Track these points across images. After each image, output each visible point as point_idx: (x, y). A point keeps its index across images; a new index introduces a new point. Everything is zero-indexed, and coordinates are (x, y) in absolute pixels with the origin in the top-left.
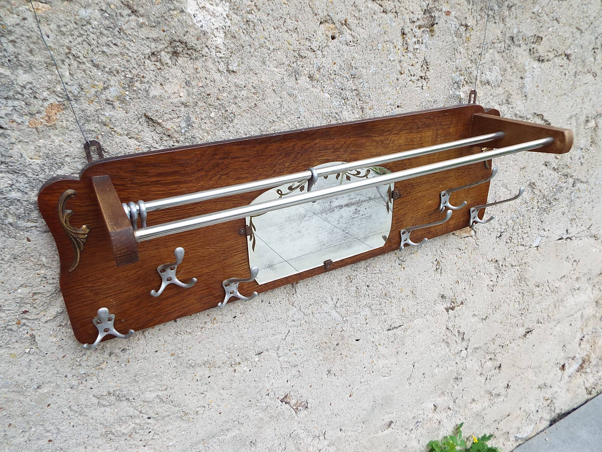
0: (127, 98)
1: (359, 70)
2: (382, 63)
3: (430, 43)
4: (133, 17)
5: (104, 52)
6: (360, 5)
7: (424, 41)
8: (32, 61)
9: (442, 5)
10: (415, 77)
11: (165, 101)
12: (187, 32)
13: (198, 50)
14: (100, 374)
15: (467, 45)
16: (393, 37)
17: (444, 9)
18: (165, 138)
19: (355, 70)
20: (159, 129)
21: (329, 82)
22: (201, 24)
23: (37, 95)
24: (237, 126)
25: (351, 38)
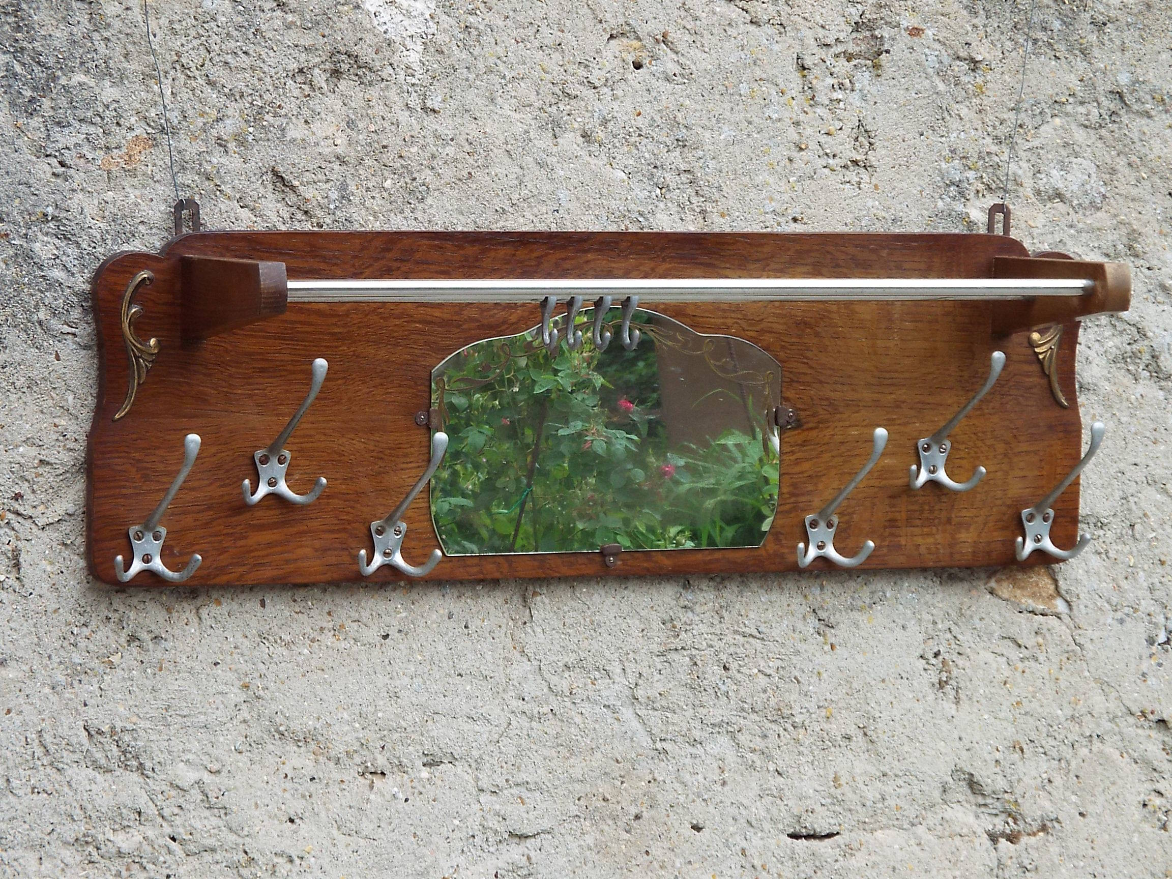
0: (250, 138)
1: (693, 132)
2: (750, 123)
3: (873, 90)
4: (279, 13)
5: (226, 63)
6: (696, 8)
7: (858, 86)
8: (125, 69)
9: (899, 15)
10: (837, 160)
11: (309, 150)
12: (361, 39)
13: (375, 69)
15: (978, 101)
16: (775, 71)
17: (905, 24)
18: (300, 216)
19: (684, 131)
20: (292, 198)
21: (626, 149)
22: (385, 27)
23: (122, 121)
24: (432, 211)
25: (677, 69)
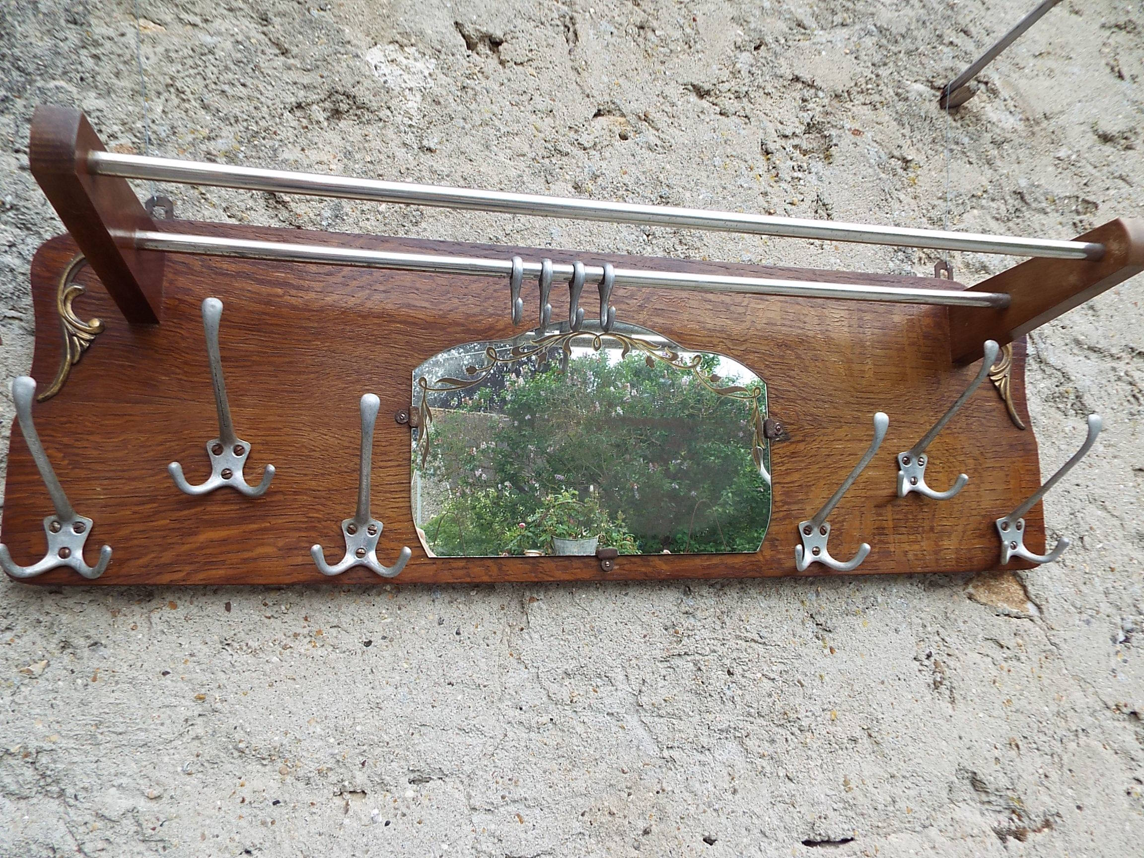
0: (241, 155)
1: (675, 191)
2: (725, 188)
5: (223, 92)
7: (814, 170)
9: (842, 120)
12: (358, 83)
13: (372, 110)
14: (23, 688)
15: (913, 190)
17: (847, 126)
19: (667, 189)
20: (284, 214)
25: (658, 142)
